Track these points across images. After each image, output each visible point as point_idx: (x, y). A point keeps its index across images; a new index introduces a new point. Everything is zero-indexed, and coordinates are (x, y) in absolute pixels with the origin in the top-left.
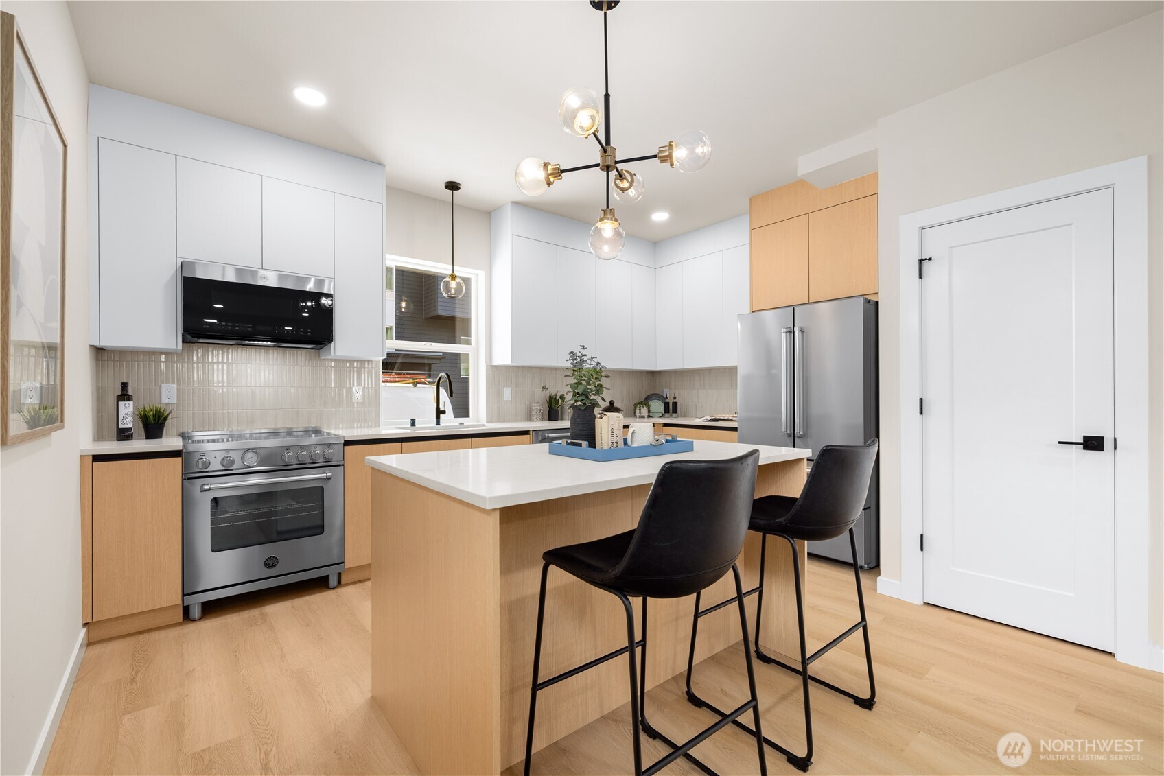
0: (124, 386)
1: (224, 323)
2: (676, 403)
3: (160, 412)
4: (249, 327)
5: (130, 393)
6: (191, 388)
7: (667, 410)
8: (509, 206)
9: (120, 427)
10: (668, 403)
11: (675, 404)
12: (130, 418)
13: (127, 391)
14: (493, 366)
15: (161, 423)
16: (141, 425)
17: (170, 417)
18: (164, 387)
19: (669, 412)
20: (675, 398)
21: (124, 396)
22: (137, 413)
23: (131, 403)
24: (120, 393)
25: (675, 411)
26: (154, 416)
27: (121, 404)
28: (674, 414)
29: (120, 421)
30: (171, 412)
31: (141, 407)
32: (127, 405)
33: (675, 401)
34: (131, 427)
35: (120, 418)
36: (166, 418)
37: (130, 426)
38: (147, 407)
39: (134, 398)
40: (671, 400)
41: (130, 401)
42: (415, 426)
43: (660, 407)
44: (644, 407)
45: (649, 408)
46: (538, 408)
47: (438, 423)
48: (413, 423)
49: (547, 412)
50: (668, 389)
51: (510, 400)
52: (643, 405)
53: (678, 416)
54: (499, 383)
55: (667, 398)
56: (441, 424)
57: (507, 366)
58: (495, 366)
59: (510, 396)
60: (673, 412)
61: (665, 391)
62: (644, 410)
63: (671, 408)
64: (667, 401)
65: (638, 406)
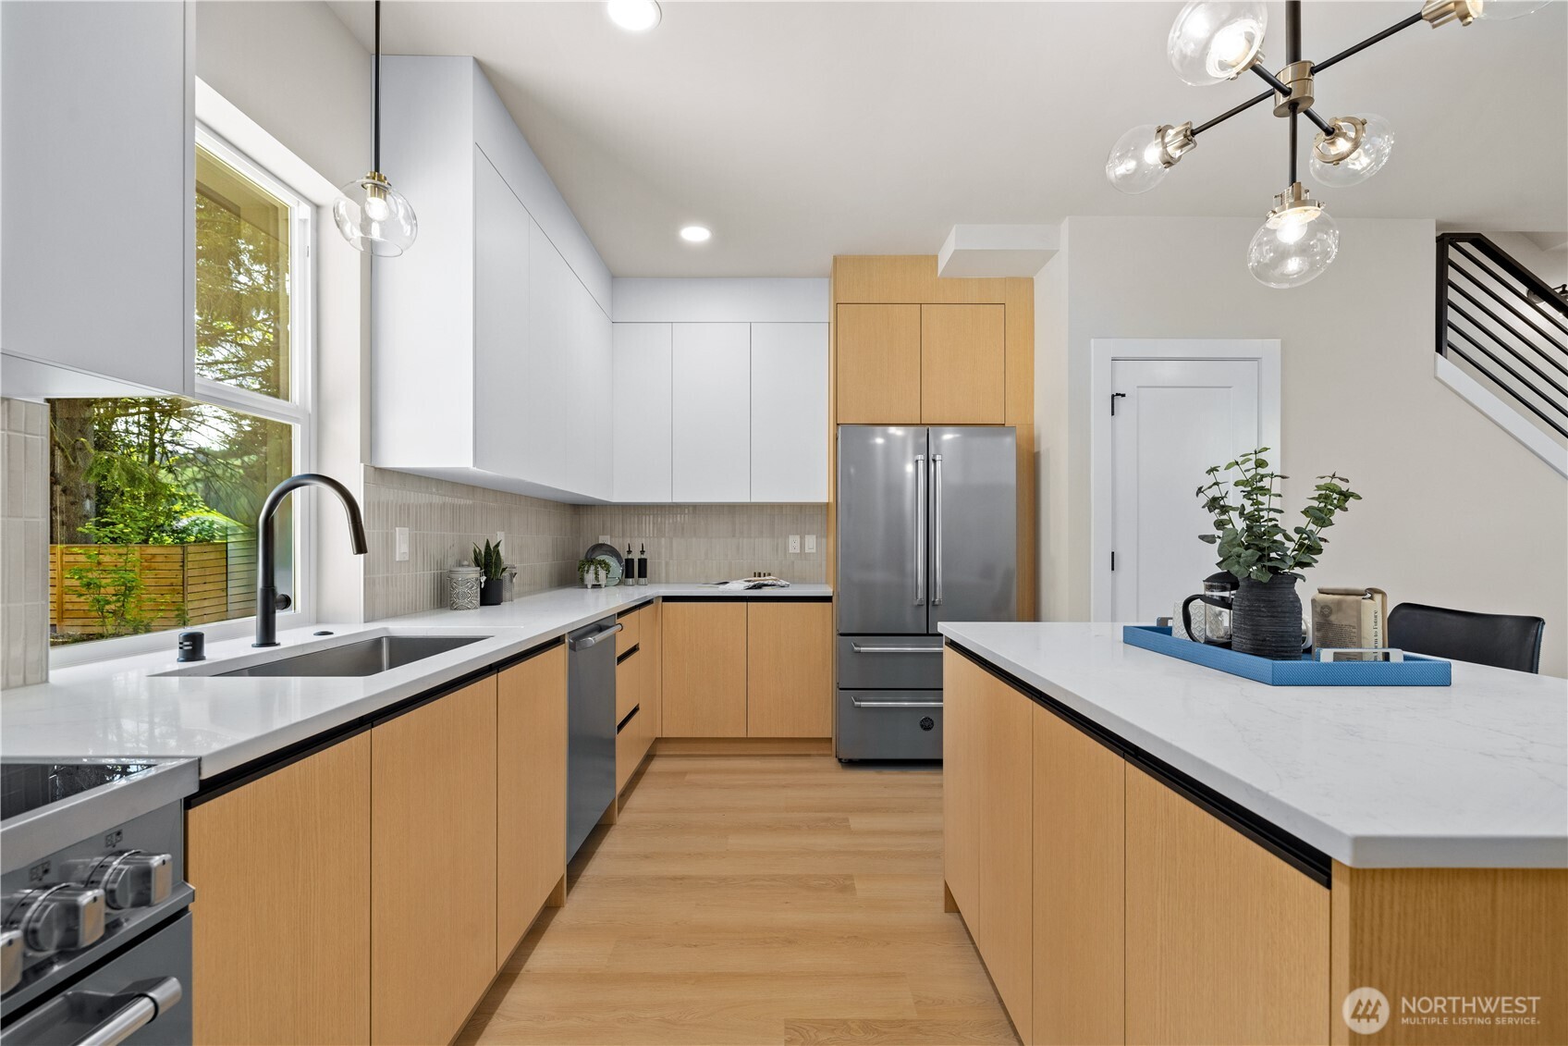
2: (646, 560)
7: (628, 573)
10: (633, 560)
11: (643, 563)
14: (376, 468)
19: (633, 577)
20: (642, 552)
25: (643, 574)
28: (642, 580)
33: (643, 557)
40: (636, 556)
42: (202, 658)
43: (617, 569)
44: (602, 568)
45: (608, 571)
46: (472, 576)
47: (267, 637)
48: (193, 647)
49: (483, 586)
50: (609, 537)
51: (407, 558)
52: (600, 564)
53: (651, 582)
54: (387, 515)
55: (629, 552)
56: (277, 641)
57: (402, 473)
58: (380, 469)
59: (407, 551)
60: (639, 576)
61: (605, 539)
62: (602, 573)
63: (635, 569)
64: (630, 557)
65: (592, 568)
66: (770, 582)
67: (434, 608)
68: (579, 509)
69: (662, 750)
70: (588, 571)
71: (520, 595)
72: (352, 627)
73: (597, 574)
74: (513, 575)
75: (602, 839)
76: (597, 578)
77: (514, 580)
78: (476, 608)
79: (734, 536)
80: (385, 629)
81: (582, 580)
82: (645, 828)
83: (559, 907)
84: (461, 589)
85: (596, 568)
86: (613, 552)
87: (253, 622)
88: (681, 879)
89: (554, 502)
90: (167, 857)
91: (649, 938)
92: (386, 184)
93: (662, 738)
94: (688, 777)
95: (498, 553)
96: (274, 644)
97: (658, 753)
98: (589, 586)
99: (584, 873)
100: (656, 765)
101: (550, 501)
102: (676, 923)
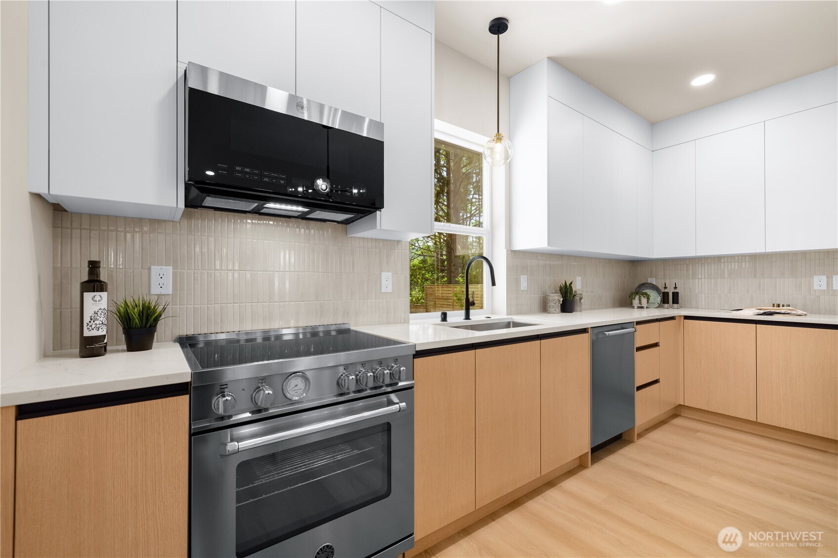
0: (94, 266)
1: (248, 170)
2: (678, 293)
3: (149, 308)
4: (282, 179)
5: (103, 277)
6: (192, 271)
7: (665, 299)
8: (545, 62)
9: (87, 333)
10: (668, 293)
11: (676, 296)
12: (102, 319)
13: (98, 275)
14: (512, 251)
15: (151, 326)
16: (121, 329)
17: (163, 316)
18: (155, 269)
19: (668, 303)
20: (675, 288)
21: (94, 283)
22: (114, 309)
23: (104, 295)
24: (85, 278)
25: (675, 302)
26: (141, 314)
27: (88, 296)
28: (676, 305)
29: (85, 325)
30: (164, 309)
31: (121, 302)
32: (97, 298)
33: (676, 291)
34: (104, 333)
35: (86, 320)
36: (157, 320)
37: (102, 332)
38: (130, 301)
39: (109, 287)
40: (670, 290)
41: (102, 290)
42: (446, 321)
43: (656, 298)
44: (644, 297)
45: (648, 298)
46: (557, 298)
47: (467, 317)
48: (444, 317)
49: (561, 303)
50: (654, 279)
51: (526, 289)
52: (642, 295)
53: (681, 307)
54: (517, 270)
55: (665, 288)
56: (470, 318)
57: (524, 252)
58: (514, 251)
59: (526, 285)
60: (673, 303)
61: (650, 280)
62: (644, 301)
63: (670, 298)
64: (666, 291)
65: (637, 297)
66: (783, 311)
67: (540, 312)
68: (634, 263)
69: (685, 413)
70: (634, 299)
71: (586, 309)
72: (502, 315)
73: (640, 300)
74: (581, 299)
75: (624, 447)
76: (640, 303)
77: (581, 301)
78: (558, 313)
79: (755, 277)
80: (512, 318)
81: (632, 303)
82: (654, 451)
83: (587, 468)
84: (551, 304)
85: (640, 297)
86: (655, 288)
87: (463, 312)
88: (664, 484)
89: (616, 260)
90: (405, 368)
91: (629, 502)
92: (501, 137)
93: (684, 406)
94: (698, 434)
95: (571, 287)
96: (469, 319)
97: (682, 415)
98: (636, 307)
99: (606, 458)
100: (678, 421)
101: (613, 259)
102: (649, 503)
